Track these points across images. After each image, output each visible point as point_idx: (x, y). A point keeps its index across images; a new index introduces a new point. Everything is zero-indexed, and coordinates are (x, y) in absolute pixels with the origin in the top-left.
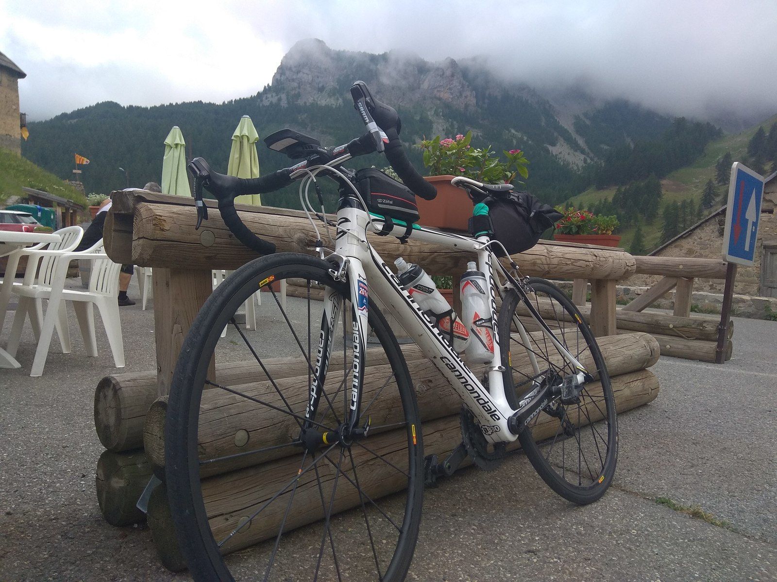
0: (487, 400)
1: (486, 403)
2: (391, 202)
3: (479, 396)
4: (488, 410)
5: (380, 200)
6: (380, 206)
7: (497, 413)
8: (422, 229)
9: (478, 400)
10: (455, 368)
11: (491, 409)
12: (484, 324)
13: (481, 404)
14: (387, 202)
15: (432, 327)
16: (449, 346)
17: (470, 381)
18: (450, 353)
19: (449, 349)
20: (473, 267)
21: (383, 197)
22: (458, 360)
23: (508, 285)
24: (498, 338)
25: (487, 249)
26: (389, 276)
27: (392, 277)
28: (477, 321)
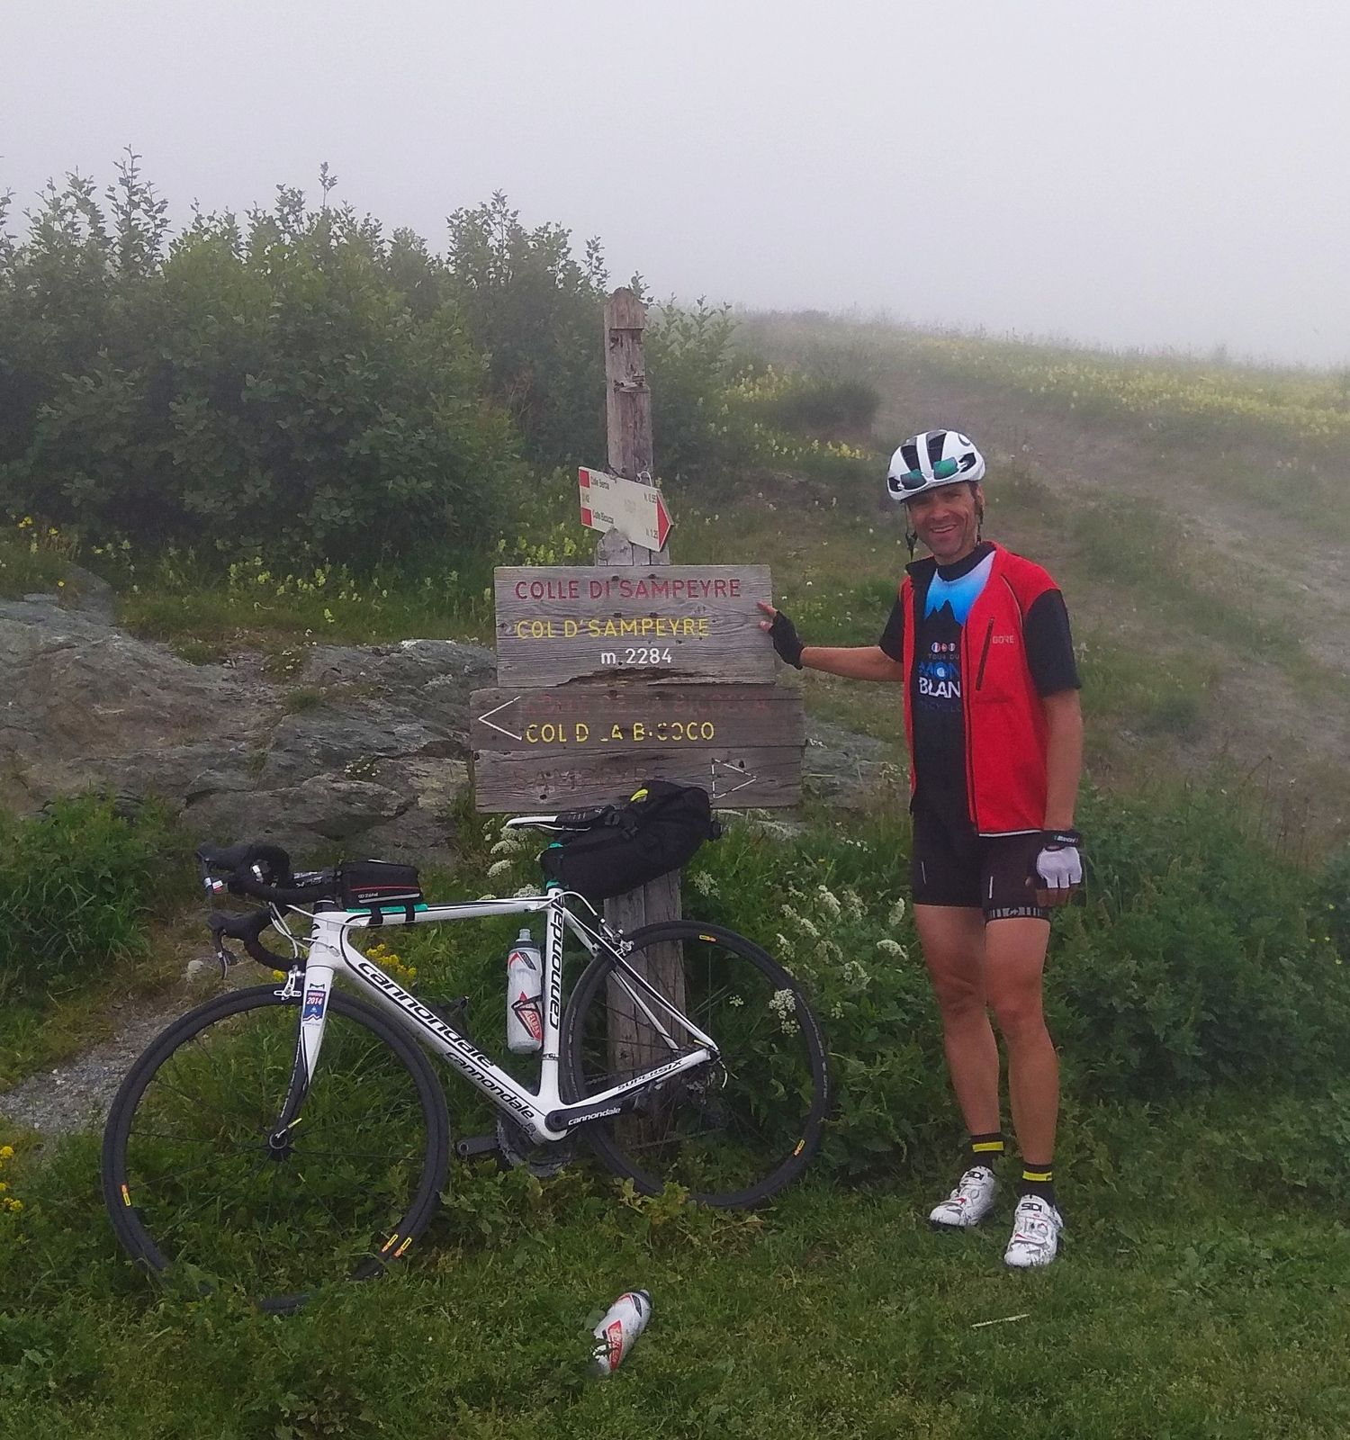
0: (513, 1096)
1: (512, 1099)
2: (376, 895)
3: (502, 1092)
4: (517, 1107)
5: (361, 896)
6: (361, 901)
7: (530, 1109)
8: (429, 909)
9: (502, 1097)
10: (465, 1063)
11: (520, 1106)
12: (523, 1007)
13: (507, 1101)
14: (370, 896)
15: (431, 1022)
16: (455, 1040)
17: (487, 1077)
18: (456, 1049)
19: (456, 1044)
20: (525, 935)
21: (365, 892)
22: (469, 1055)
23: (596, 946)
24: (555, 1019)
25: (553, 906)
26: (369, 976)
27: (373, 976)
28: (516, 1004)
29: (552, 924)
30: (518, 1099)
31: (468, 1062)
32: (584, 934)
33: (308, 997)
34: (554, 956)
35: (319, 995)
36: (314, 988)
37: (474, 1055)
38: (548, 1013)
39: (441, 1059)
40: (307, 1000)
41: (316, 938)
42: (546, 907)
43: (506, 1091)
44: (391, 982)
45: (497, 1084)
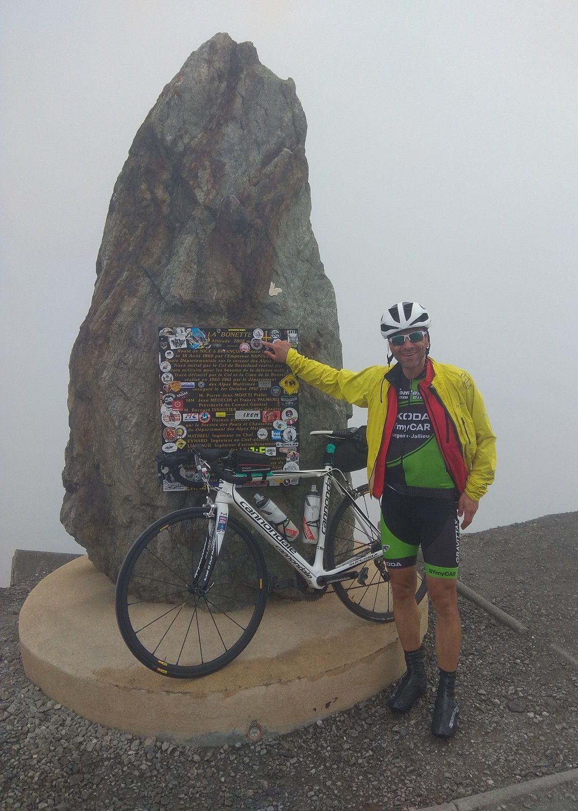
0: (303, 567)
1: (303, 569)
2: (250, 468)
3: (299, 565)
5: (243, 468)
6: (243, 471)
7: (310, 574)
8: (272, 475)
10: (283, 551)
11: (306, 572)
12: (311, 524)
13: (300, 569)
14: (247, 468)
15: (270, 531)
16: (280, 541)
17: (293, 558)
18: (280, 544)
19: (280, 542)
20: (314, 488)
21: (245, 467)
22: (286, 548)
23: (344, 494)
24: (324, 530)
25: (328, 475)
26: (244, 508)
27: (246, 508)
28: (309, 522)
29: (326, 483)
30: (306, 569)
31: (285, 551)
32: (340, 488)
33: (220, 519)
34: (326, 499)
35: (225, 519)
36: (222, 515)
37: (288, 548)
38: (321, 526)
39: (271, 547)
40: (219, 521)
41: (221, 488)
42: (325, 475)
43: (301, 565)
44: (254, 511)
45: (297, 562)
